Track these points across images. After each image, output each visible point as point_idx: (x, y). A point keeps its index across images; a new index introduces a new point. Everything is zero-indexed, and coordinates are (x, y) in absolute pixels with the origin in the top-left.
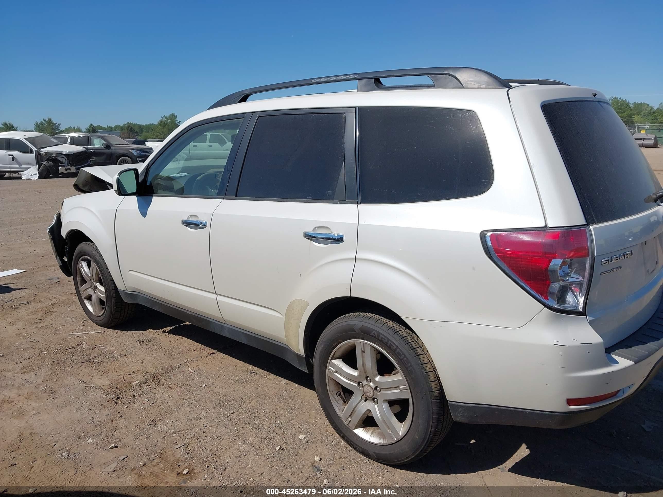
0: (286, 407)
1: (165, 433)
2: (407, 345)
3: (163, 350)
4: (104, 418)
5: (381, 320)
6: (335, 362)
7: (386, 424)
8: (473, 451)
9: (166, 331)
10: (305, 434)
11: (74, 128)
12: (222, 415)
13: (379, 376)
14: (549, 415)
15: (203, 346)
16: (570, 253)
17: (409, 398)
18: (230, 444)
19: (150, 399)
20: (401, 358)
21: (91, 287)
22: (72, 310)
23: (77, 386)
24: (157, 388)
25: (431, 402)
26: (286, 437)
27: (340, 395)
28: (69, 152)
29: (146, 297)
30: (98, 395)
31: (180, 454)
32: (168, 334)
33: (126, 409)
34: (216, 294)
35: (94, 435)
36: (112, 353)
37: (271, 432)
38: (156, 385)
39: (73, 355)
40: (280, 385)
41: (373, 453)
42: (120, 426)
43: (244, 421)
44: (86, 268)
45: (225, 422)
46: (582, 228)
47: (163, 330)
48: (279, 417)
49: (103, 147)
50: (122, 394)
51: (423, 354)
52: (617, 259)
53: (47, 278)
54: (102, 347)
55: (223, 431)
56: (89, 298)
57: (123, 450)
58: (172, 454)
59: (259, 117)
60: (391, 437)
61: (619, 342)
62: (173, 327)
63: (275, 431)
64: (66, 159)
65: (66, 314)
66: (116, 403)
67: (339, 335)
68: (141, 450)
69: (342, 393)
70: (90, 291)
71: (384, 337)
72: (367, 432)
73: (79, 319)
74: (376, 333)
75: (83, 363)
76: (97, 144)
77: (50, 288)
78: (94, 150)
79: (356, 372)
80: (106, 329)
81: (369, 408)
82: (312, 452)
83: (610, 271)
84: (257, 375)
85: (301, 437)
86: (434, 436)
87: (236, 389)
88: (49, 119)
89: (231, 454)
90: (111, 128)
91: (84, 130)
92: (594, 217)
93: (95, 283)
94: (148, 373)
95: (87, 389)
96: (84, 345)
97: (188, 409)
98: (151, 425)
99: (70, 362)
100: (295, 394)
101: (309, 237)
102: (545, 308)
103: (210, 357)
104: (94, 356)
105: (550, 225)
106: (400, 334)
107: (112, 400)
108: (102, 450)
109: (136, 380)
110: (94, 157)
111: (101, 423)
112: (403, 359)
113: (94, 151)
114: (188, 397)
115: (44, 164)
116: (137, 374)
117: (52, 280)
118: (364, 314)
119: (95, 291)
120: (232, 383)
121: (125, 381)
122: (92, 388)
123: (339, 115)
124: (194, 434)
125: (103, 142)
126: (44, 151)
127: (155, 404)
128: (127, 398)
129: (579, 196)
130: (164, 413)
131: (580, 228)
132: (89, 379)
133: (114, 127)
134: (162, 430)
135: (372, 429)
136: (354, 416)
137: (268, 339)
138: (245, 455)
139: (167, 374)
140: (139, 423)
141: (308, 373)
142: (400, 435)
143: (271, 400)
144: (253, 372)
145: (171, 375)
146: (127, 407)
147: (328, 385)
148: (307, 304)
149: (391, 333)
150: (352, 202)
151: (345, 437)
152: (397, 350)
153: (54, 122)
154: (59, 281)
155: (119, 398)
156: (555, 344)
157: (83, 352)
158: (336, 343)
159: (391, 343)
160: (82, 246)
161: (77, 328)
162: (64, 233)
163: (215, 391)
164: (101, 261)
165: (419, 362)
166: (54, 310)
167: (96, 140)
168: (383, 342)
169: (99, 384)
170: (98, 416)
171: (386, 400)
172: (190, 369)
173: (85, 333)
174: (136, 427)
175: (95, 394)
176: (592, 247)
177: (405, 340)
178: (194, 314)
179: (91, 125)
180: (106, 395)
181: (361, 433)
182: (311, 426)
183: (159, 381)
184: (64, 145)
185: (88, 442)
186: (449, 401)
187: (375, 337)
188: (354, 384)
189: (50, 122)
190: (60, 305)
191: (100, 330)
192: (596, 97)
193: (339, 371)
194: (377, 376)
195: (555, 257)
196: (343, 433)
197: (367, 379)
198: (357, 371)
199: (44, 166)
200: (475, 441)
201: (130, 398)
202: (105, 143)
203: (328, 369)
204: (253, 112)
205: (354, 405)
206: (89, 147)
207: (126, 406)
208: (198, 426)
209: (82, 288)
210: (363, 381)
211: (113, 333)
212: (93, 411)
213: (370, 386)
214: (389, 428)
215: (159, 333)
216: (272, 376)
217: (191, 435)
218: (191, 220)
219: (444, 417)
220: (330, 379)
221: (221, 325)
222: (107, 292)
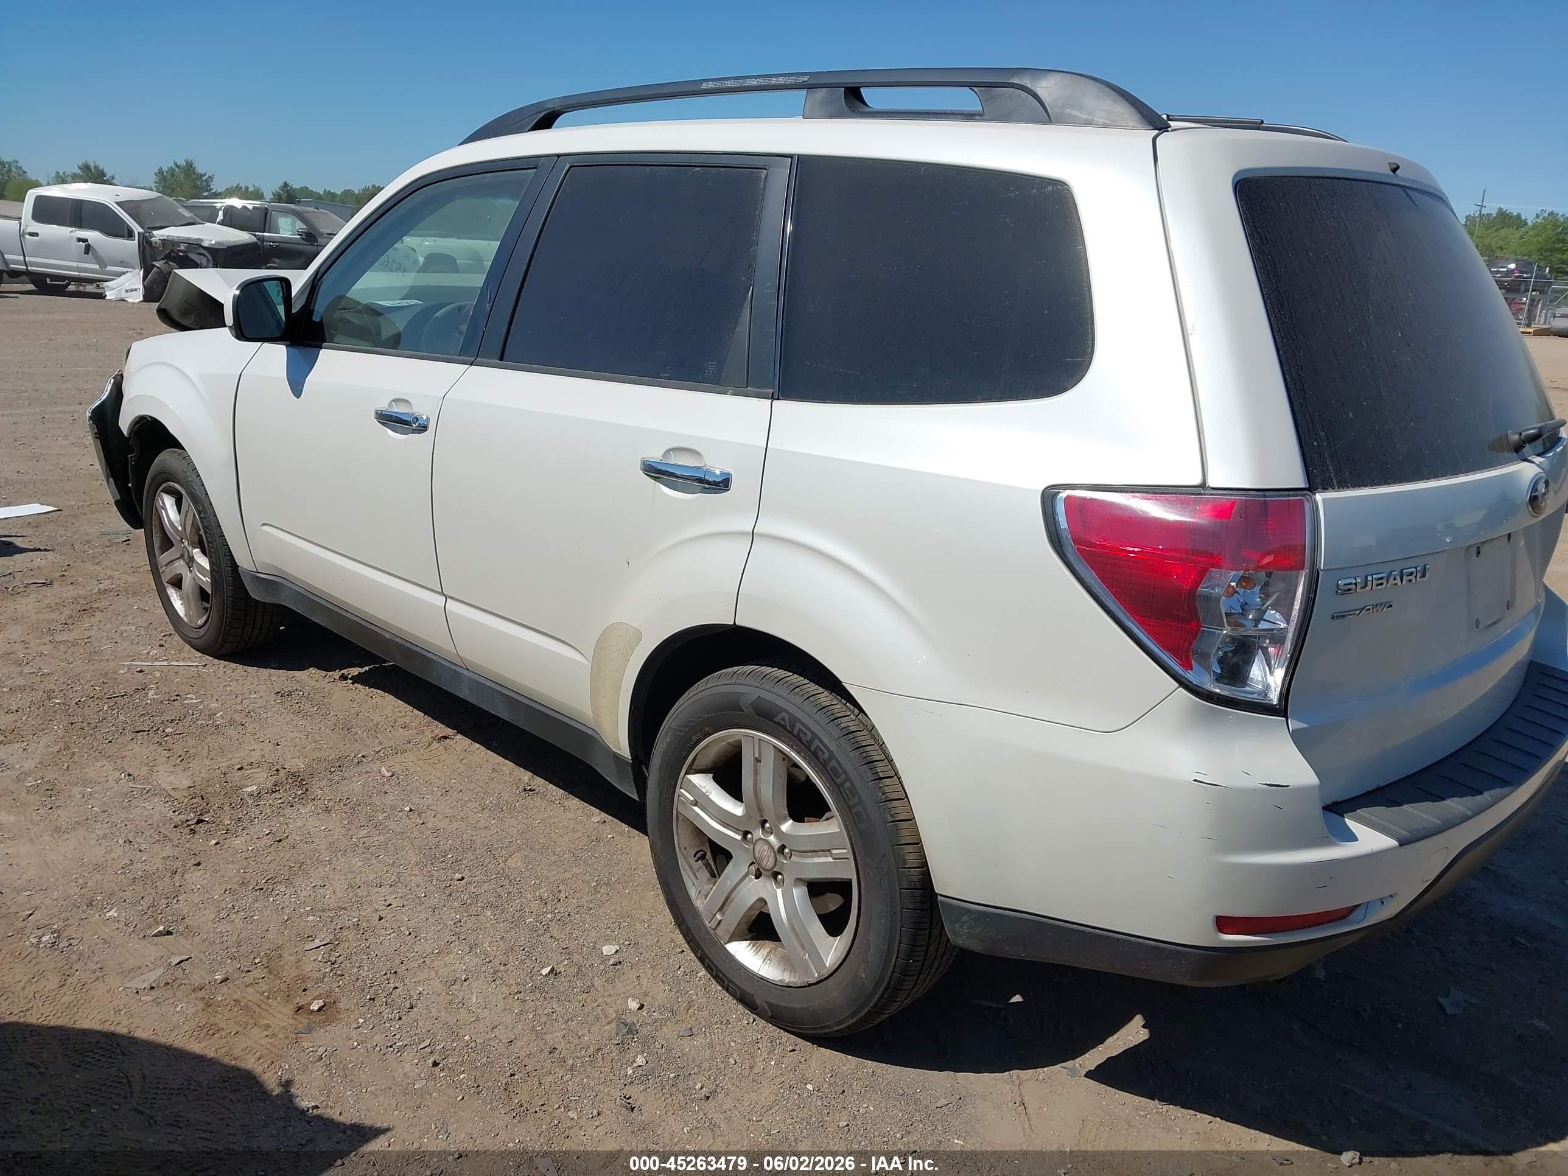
0: (589, 878)
1: (291, 912)
2: (857, 753)
3: (332, 718)
4: (158, 863)
5: (803, 687)
6: (696, 779)
7: (797, 935)
8: (1011, 1020)
9: (350, 676)
10: (619, 944)
11: (247, 188)
12: (434, 882)
13: (791, 821)
14: (1171, 950)
15: (428, 719)
16: (1263, 557)
17: (851, 880)
18: (437, 951)
19: (274, 829)
20: (839, 781)
21: (182, 556)
22: (142, 609)
23: (111, 784)
24: (296, 806)
25: (898, 895)
26: (572, 945)
27: (703, 857)
28: (217, 243)
29: (298, 589)
30: (156, 810)
31: (313, 964)
32: (353, 683)
33: (213, 848)
34: (444, 595)
35: (125, 901)
36: (212, 716)
37: (540, 932)
38: (297, 800)
39: (121, 711)
40: (586, 826)
41: (764, 1004)
42: (188, 886)
43: (482, 901)
44: (173, 511)
45: (436, 899)
46: (1293, 496)
47: (342, 672)
48: (566, 898)
49: (299, 237)
50: (211, 813)
51: (893, 777)
52: (1382, 584)
53: (103, 531)
54: (192, 699)
55: (427, 919)
56: (177, 583)
57: (183, 941)
58: (296, 963)
59: (572, 169)
60: (807, 970)
61: (1373, 791)
62: (367, 668)
63: (549, 931)
64: (210, 258)
65: (127, 616)
66: (193, 832)
67: (706, 716)
68: (226, 945)
69: (709, 856)
70: (180, 567)
71: (804, 729)
72: (757, 953)
73: (155, 632)
74: (787, 716)
75: (138, 732)
76: (285, 230)
77: (104, 554)
78: (277, 244)
79: (740, 806)
80: (211, 658)
81: (763, 895)
82: (625, 986)
83: (1358, 612)
84: (539, 795)
85: (608, 949)
86: (904, 975)
87: (482, 824)
88: (187, 163)
89: (433, 974)
90: (333, 195)
91: (268, 196)
92: (1332, 471)
93: (190, 549)
94: (285, 769)
95: (135, 793)
96: (151, 693)
97: (356, 862)
98: (262, 889)
99: (109, 728)
100: (618, 848)
101: (655, 472)
102: (1181, 688)
103: (439, 745)
104: (168, 718)
105: (1212, 482)
106: (842, 725)
107: (185, 825)
108: (134, 938)
109: (254, 783)
110: (277, 261)
111: (146, 876)
112: (842, 784)
113: (277, 246)
114: (363, 833)
115: (157, 267)
116: (259, 770)
117: (113, 536)
118: (767, 670)
119: (190, 568)
120: (475, 810)
121: (226, 782)
122: (145, 791)
123: (751, 172)
124: (357, 919)
125: (300, 225)
126: (159, 235)
127: (284, 843)
128: (221, 822)
129: (1298, 416)
130: (299, 865)
131: (1289, 496)
132: (144, 771)
133: (339, 193)
134: (284, 905)
135: (769, 945)
136: (730, 909)
137: (555, 713)
138: (465, 981)
139: (327, 774)
140: (234, 884)
141: (638, 800)
142: (827, 965)
143: (556, 857)
144: (529, 788)
145: (337, 778)
146: (217, 843)
147: (677, 833)
148: (639, 636)
149: (823, 719)
150: (760, 392)
151: (707, 960)
152: (832, 762)
153: (200, 169)
154: (129, 540)
155: (203, 821)
156: (1195, 780)
157: (144, 708)
158: (699, 734)
159: (821, 746)
160: (165, 458)
161: (145, 652)
162: (125, 424)
163: (430, 825)
164: (203, 496)
165: (880, 794)
166: (105, 603)
167: (283, 219)
168: (801, 741)
169: (164, 785)
170: (143, 859)
171: (800, 879)
172: (383, 769)
173: (159, 664)
174: (226, 891)
175: (148, 808)
176: (1315, 549)
177: (853, 741)
178: (398, 640)
179: (286, 185)
180: (174, 812)
181: (743, 952)
182: (638, 926)
183: (304, 789)
184: (208, 224)
185: (107, 915)
186: (941, 895)
187: (784, 727)
188: (734, 836)
189: (189, 170)
190: (118, 595)
191: (196, 660)
192: (1397, 176)
193: (703, 801)
194: (785, 820)
195: (1216, 562)
196: (702, 950)
197: (763, 827)
198: (744, 804)
199: (158, 272)
200: (1023, 998)
201: (229, 822)
202: (304, 227)
203: (679, 796)
204: (559, 156)
205: (730, 884)
206: (266, 234)
207: (214, 842)
208: (371, 903)
209: (163, 558)
210: (755, 829)
211: (225, 670)
212: (136, 846)
213: (768, 842)
214: (804, 949)
215: (332, 680)
216: (574, 802)
217: (350, 922)
218: (395, 410)
219: (930, 933)
220: (683, 820)
221: (455, 670)
222: (215, 572)
